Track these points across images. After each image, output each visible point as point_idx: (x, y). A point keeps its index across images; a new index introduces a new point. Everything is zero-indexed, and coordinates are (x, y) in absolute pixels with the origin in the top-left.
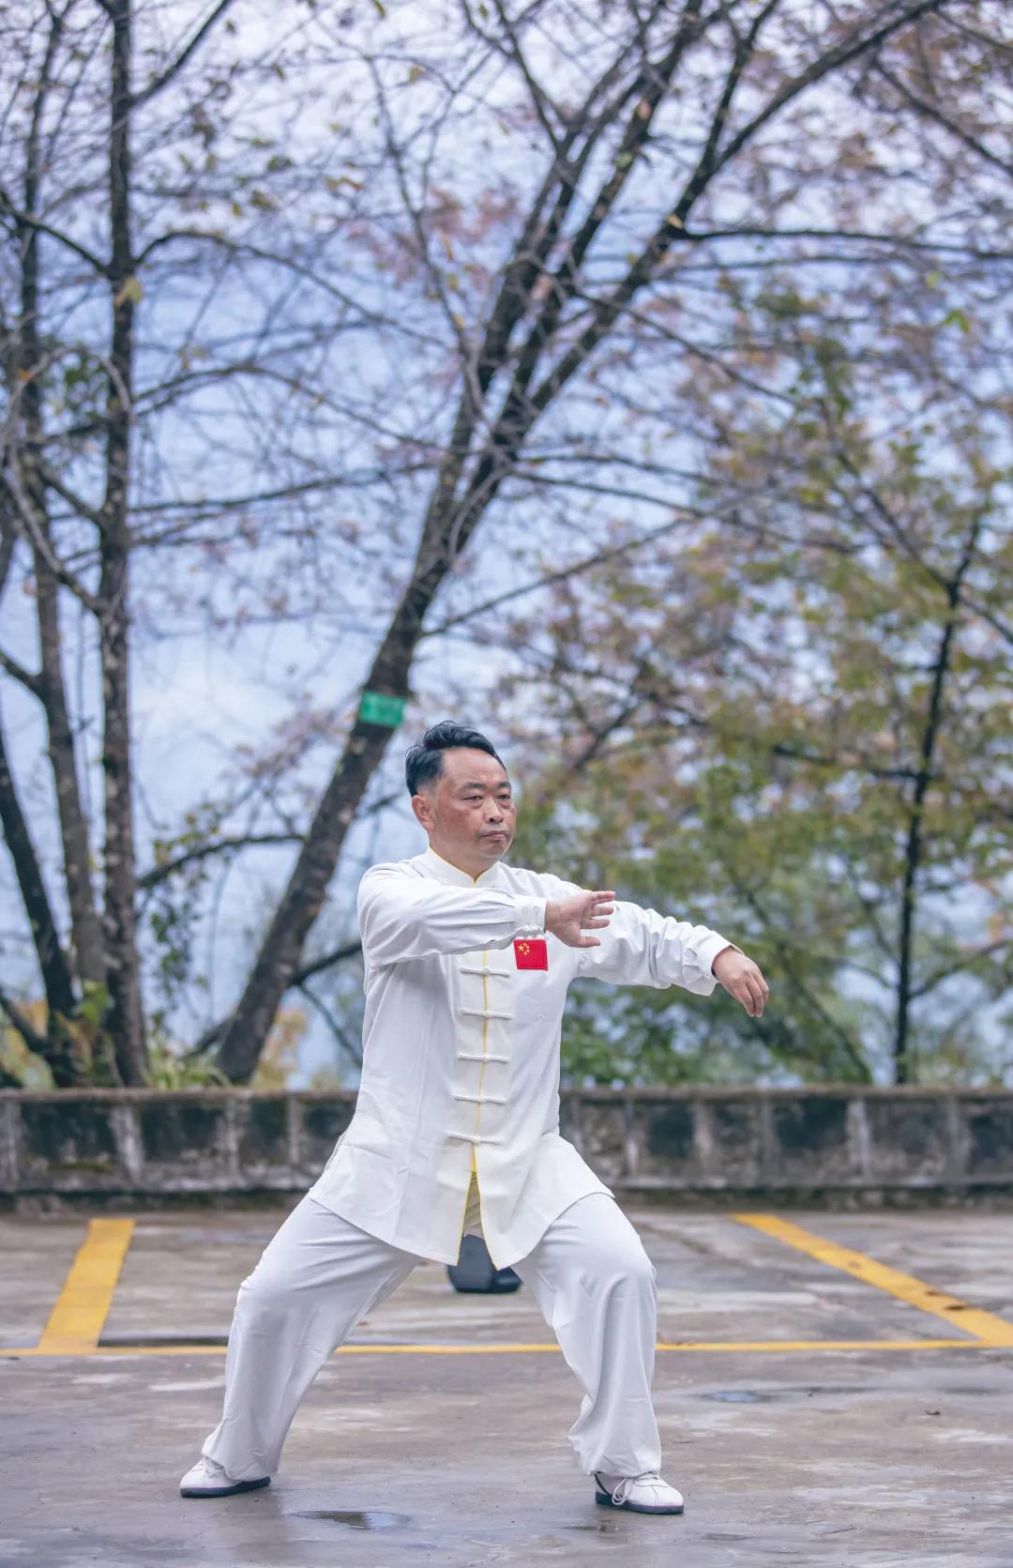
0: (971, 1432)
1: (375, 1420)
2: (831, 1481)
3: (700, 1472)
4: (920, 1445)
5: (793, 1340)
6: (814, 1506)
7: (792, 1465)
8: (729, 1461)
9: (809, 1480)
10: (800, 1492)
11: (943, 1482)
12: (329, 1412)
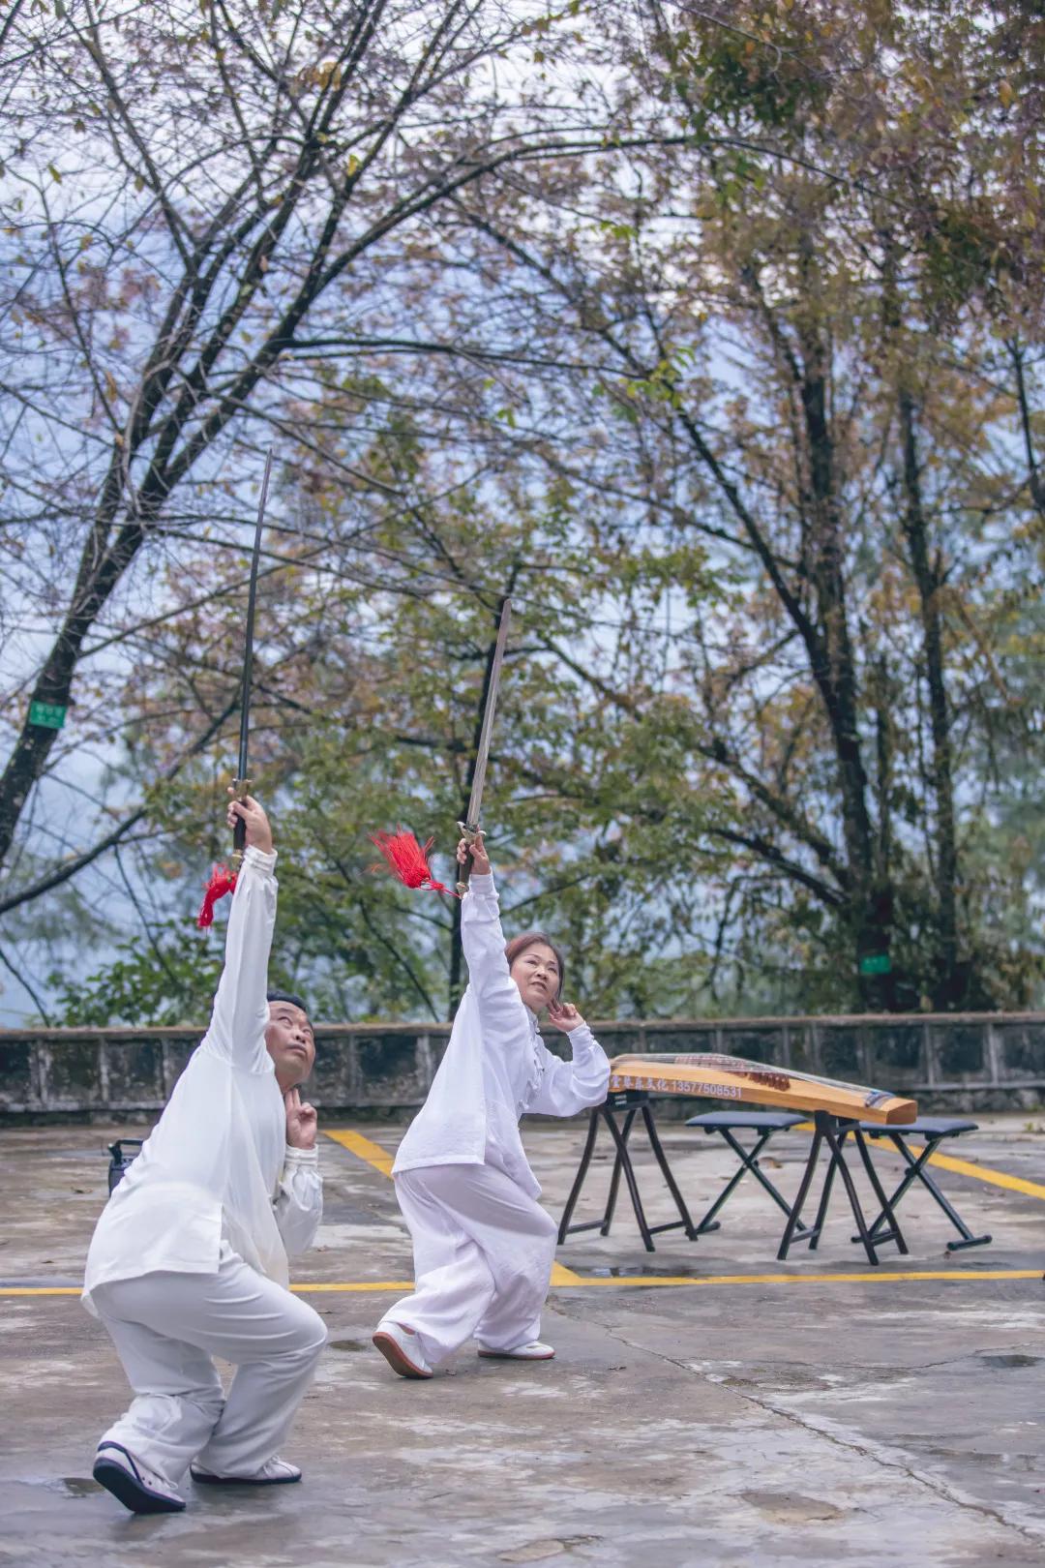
0: (530, 1384)
1: (68, 1374)
2: (429, 1442)
3: (327, 1431)
4: (492, 1400)
5: (387, 1279)
6: (416, 1469)
7: (396, 1423)
8: (349, 1418)
9: (408, 1439)
10: (405, 1454)
11: (513, 1440)
12: (34, 1364)
